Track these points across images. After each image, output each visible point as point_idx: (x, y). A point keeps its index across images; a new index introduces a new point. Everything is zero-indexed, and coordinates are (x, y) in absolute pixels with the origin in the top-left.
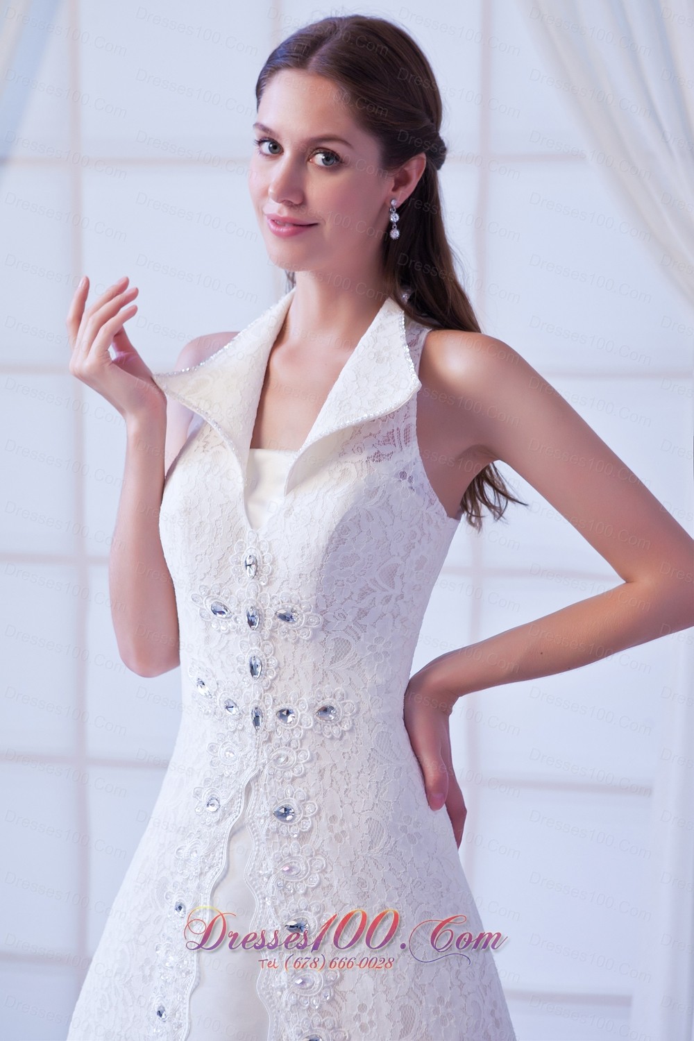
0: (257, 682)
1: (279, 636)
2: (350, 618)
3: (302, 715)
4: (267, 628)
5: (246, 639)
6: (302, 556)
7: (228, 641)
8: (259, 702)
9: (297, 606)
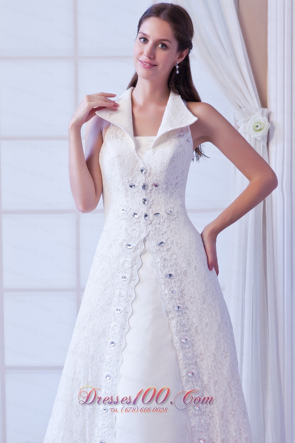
0: (145, 206)
3: (163, 214)
5: (141, 193)
8: (147, 212)
9: (159, 182)
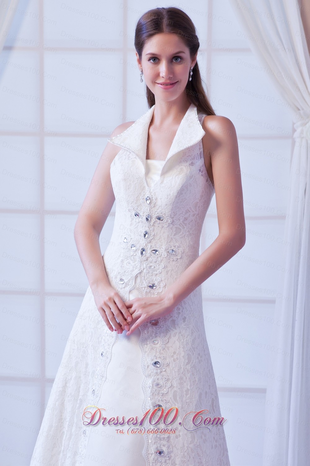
0: (145, 239)
1: (156, 225)
2: (181, 220)
3: (162, 252)
4: (152, 222)
5: (144, 225)
6: (167, 198)
7: (138, 225)
8: (145, 246)
9: (164, 215)
